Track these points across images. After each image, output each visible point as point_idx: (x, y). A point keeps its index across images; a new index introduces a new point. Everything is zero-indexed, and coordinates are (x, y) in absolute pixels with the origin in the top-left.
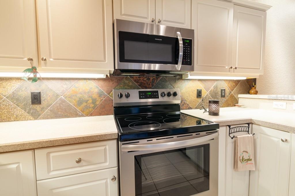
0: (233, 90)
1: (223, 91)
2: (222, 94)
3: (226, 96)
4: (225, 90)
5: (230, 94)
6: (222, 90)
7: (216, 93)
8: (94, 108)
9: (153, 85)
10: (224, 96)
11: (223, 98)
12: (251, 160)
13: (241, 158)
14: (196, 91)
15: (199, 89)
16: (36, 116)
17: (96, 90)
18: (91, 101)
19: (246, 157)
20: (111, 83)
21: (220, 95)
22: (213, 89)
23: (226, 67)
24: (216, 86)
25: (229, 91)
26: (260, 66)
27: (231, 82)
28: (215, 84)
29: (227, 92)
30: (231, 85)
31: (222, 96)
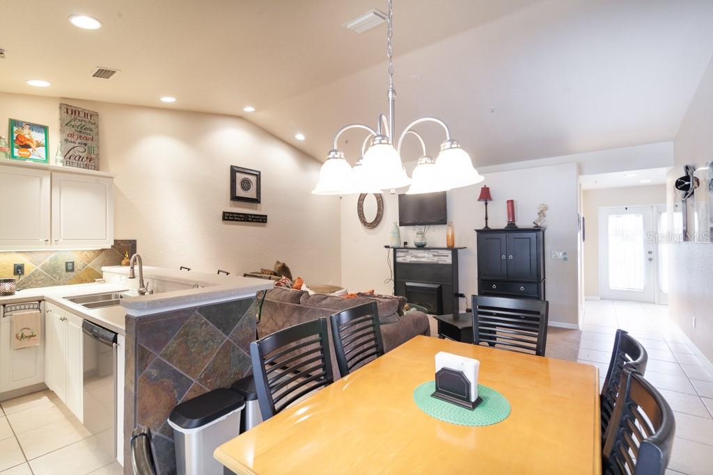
0: (90, 262)
1: (69, 264)
2: (67, 268)
3: (75, 270)
4: (73, 263)
5: (84, 267)
6: (67, 263)
7: (55, 268)
10: (73, 270)
11: (70, 273)
12: (35, 336)
13: (20, 336)
14: (13, 266)
15: (19, 262)
19: (27, 333)
21: (65, 269)
22: (48, 262)
23: (41, 240)
24: (56, 259)
25: (82, 263)
26: (106, 237)
27: (86, 252)
28: (52, 256)
29: (78, 265)
30: (86, 255)
31: (67, 270)
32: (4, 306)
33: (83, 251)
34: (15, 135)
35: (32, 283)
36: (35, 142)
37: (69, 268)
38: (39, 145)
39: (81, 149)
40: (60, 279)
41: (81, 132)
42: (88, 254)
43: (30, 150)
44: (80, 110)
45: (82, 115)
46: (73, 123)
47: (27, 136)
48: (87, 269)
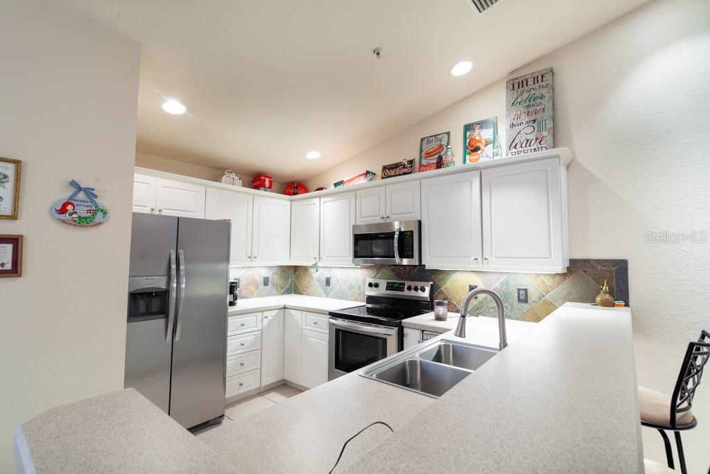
0: (548, 291)
1: (522, 292)
2: (519, 297)
3: (529, 301)
4: (526, 291)
5: (540, 299)
6: (519, 290)
8: (359, 294)
9: (409, 275)
10: (526, 301)
11: (523, 304)
14: (468, 287)
15: (472, 283)
16: (327, 295)
17: (361, 278)
18: (357, 288)
20: (372, 271)
21: (517, 298)
22: (499, 286)
24: (507, 283)
25: (538, 292)
26: (550, 254)
27: (542, 277)
28: (503, 278)
29: (533, 295)
30: (543, 282)
31: (520, 301)
32: (423, 331)
33: (539, 275)
34: (468, 141)
35: (485, 311)
36: (483, 141)
37: (522, 297)
38: (487, 144)
39: (530, 129)
40: (511, 310)
41: (528, 106)
42: (545, 280)
43: (479, 152)
44: (527, 77)
45: (531, 82)
46: (519, 100)
47: (478, 138)
48: (544, 301)
